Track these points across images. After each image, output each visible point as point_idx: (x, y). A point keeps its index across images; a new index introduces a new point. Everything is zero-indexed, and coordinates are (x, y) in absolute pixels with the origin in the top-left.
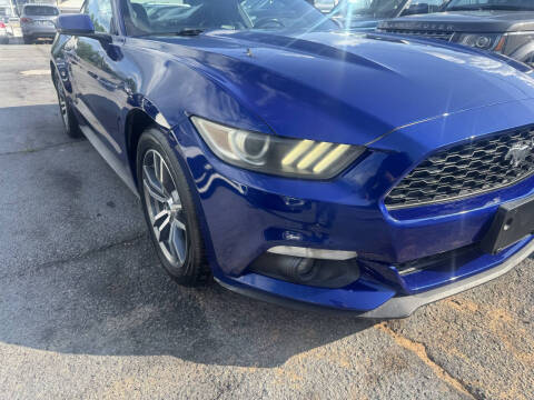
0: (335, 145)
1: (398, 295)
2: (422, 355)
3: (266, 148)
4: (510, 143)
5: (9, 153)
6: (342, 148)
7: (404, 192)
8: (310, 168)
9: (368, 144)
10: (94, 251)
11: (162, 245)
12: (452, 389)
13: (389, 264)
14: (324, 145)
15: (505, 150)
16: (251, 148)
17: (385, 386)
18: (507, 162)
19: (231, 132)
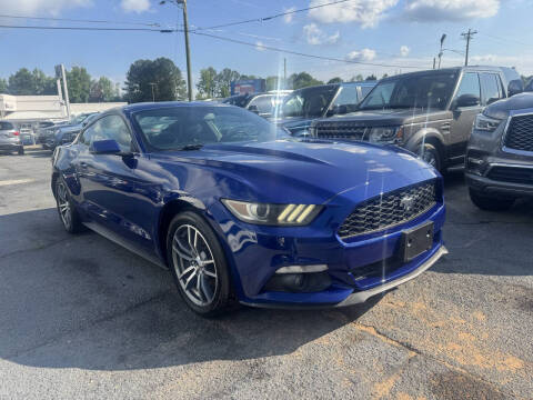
0: (308, 205)
1: (355, 291)
2: (373, 332)
3: (268, 212)
4: (401, 197)
5: (21, 252)
6: (311, 207)
7: (348, 228)
8: (295, 220)
9: (325, 203)
10: (130, 308)
11: (187, 293)
12: (392, 345)
13: (347, 272)
14: (301, 207)
15: (399, 201)
16: (261, 213)
17: (353, 349)
18: (401, 208)
19: (248, 205)
